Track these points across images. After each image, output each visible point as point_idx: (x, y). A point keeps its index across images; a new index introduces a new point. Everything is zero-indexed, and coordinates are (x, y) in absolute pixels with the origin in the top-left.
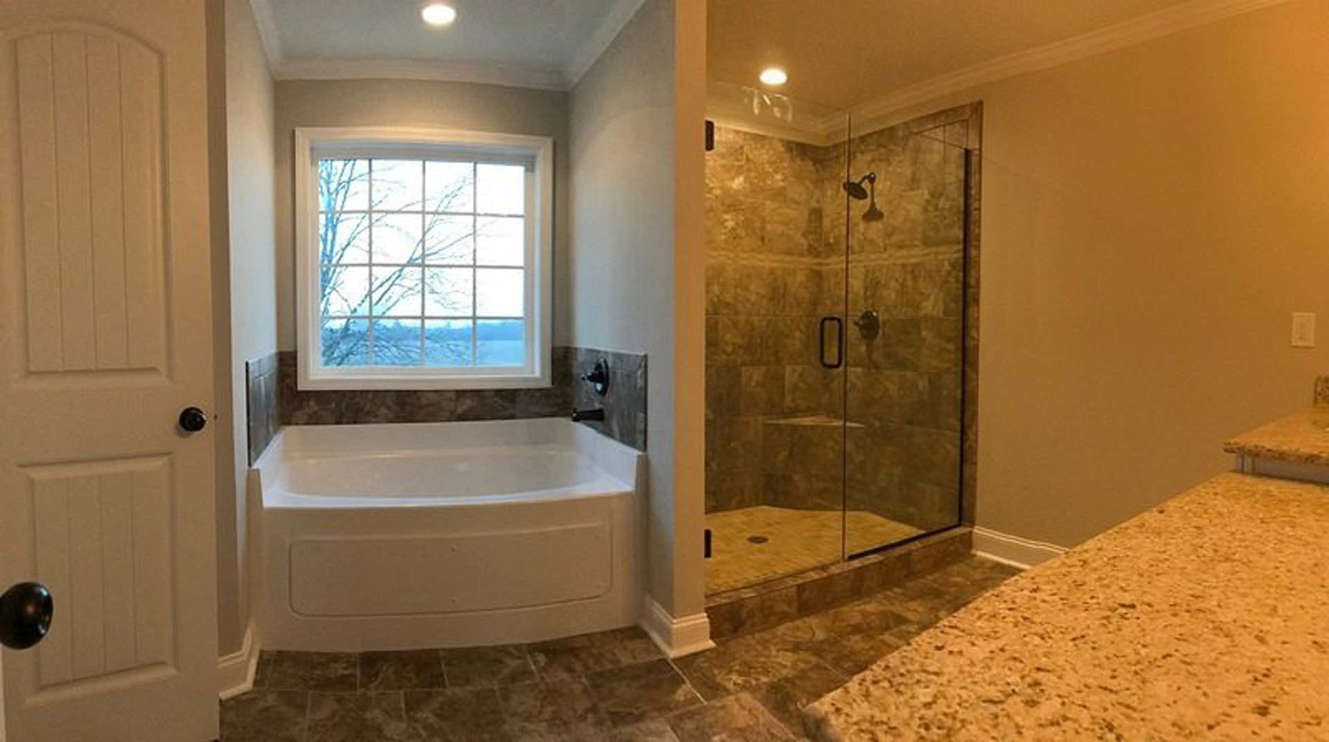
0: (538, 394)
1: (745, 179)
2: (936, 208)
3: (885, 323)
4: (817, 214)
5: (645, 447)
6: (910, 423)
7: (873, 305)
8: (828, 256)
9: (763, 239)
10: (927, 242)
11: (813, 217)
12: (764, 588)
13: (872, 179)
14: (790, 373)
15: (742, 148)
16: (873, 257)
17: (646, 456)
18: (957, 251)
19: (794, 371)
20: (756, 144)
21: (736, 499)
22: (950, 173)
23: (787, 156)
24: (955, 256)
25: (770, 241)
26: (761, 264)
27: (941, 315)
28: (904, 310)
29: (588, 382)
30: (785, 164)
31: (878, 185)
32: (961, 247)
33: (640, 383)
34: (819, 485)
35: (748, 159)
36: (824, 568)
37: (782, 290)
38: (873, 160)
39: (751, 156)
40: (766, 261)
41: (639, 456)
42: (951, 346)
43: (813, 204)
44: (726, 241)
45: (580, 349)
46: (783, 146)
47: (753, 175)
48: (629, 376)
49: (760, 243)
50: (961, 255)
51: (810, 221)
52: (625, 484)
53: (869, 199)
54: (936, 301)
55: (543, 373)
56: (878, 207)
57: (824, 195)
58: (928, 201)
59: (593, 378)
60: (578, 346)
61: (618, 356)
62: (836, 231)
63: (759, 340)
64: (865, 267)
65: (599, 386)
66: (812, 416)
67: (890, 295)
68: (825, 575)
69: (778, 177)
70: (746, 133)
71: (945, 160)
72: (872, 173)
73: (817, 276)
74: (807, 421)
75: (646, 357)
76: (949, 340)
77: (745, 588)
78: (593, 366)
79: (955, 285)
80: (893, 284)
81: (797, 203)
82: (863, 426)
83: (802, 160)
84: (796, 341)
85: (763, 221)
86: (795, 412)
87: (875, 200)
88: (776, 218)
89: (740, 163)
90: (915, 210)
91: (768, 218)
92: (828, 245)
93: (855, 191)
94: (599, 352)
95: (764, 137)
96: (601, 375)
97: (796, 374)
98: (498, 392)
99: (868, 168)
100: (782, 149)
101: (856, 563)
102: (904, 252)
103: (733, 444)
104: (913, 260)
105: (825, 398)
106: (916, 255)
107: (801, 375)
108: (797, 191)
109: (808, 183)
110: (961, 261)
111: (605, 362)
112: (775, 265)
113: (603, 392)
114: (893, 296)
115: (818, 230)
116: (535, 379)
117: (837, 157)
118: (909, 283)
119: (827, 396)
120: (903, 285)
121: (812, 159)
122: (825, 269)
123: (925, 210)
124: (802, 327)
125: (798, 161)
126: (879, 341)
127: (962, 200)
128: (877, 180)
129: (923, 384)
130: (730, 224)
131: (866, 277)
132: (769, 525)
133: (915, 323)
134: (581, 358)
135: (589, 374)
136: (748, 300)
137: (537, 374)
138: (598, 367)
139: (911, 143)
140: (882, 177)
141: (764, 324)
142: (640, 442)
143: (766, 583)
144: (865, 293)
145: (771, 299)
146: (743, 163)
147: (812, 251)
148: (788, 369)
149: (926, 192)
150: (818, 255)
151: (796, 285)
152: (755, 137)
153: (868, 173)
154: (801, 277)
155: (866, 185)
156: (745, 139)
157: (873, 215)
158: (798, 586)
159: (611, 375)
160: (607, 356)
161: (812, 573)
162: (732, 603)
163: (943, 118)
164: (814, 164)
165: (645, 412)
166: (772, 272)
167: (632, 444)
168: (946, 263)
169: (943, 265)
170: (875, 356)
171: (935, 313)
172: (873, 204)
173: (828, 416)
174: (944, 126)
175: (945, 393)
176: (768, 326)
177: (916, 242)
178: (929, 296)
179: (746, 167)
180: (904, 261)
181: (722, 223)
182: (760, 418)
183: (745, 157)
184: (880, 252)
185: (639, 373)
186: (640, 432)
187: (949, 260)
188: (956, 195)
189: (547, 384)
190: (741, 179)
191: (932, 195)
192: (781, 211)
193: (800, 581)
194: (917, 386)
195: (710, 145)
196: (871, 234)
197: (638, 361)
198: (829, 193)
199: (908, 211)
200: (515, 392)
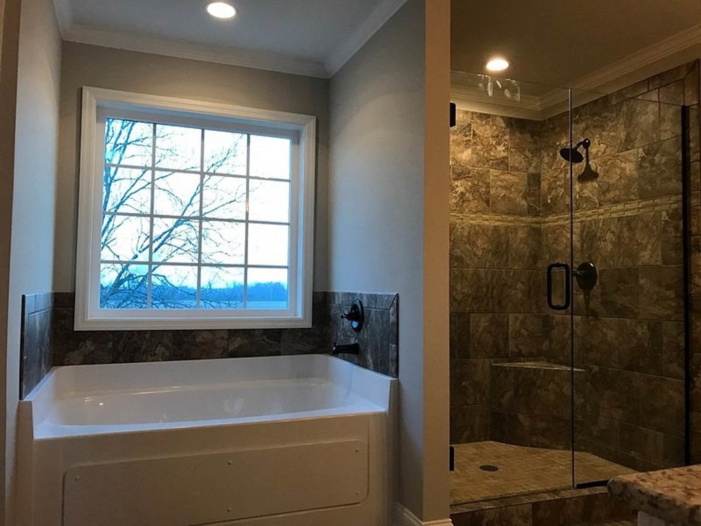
0: (300, 334)
1: (473, 150)
2: (652, 163)
3: (602, 272)
4: (535, 179)
5: (397, 373)
6: (629, 368)
7: (590, 256)
8: (546, 216)
9: (487, 202)
10: (643, 195)
11: (532, 182)
12: (501, 502)
13: (586, 145)
14: (514, 321)
15: (469, 125)
16: (589, 212)
17: (398, 380)
18: (676, 202)
19: (516, 318)
20: (482, 121)
21: (466, 434)
22: (666, 131)
23: (508, 130)
24: (674, 206)
25: (494, 203)
26: (487, 223)
27: (660, 263)
28: (621, 260)
29: (346, 320)
30: (507, 137)
31: (593, 150)
32: (680, 197)
33: (392, 318)
34: (542, 425)
35: (474, 135)
36: (555, 491)
37: (504, 246)
38: (587, 128)
39: (477, 132)
40: (490, 221)
41: (391, 381)
42: (671, 294)
43: (532, 170)
44: (457, 204)
45: (338, 294)
46: (505, 122)
47: (478, 147)
48: (382, 313)
49: (485, 205)
50: (681, 204)
51: (529, 184)
52: (379, 405)
53: (584, 162)
54: (653, 251)
55: (305, 315)
56: (593, 168)
57: (541, 162)
58: (643, 158)
59: (350, 317)
60: (336, 291)
61: (373, 298)
62: (553, 193)
63: (484, 290)
64: (581, 222)
65: (355, 324)
66: (535, 361)
67: (607, 247)
68: (557, 497)
69: (501, 148)
70: (473, 113)
71: (661, 120)
72: (587, 139)
73: (536, 233)
74: (530, 365)
75: (397, 295)
76: (668, 287)
77: (483, 501)
78: (350, 307)
79: (674, 235)
80: (609, 236)
81: (517, 170)
82: (584, 370)
83: (521, 133)
84: (518, 292)
85: (488, 186)
86: (518, 356)
87: (590, 163)
88: (499, 183)
89: (468, 138)
90: (629, 168)
91: (492, 184)
92: (546, 205)
93: (571, 155)
94: (355, 294)
95: (488, 116)
96: (357, 314)
97: (518, 322)
98: (266, 332)
99: (582, 135)
100: (503, 125)
101: (586, 492)
102: (620, 207)
103: (464, 383)
104: (629, 214)
105: (546, 345)
106: (632, 208)
107: (522, 322)
108: (516, 160)
109: (527, 153)
110: (680, 211)
111: (360, 302)
112: (497, 224)
113: (358, 330)
114: (610, 247)
115: (537, 192)
116: (298, 321)
117: (554, 129)
118: (626, 234)
119: (547, 343)
120: (619, 238)
121: (531, 133)
122: (543, 226)
123: (640, 166)
124: (524, 280)
125: (518, 134)
126: (596, 290)
127: (679, 154)
128: (591, 145)
129: (642, 331)
130: (460, 189)
131: (582, 232)
132: (498, 457)
133: (633, 273)
134: (338, 301)
135: (347, 313)
136: (475, 255)
137: (300, 316)
138: (354, 307)
139: (625, 109)
140: (596, 141)
141: (489, 276)
142: (393, 370)
143: (502, 499)
144: (582, 247)
145: (495, 253)
146: (471, 138)
147: (532, 211)
148: (511, 317)
149: (641, 150)
150: (537, 215)
151: (518, 241)
152: (481, 116)
153: (582, 140)
154: (521, 234)
155: (581, 150)
156: (472, 118)
157: (589, 175)
158: (533, 503)
159: (366, 314)
160: (362, 298)
161: (545, 495)
162: (473, 512)
163: (657, 82)
164: (532, 137)
165: (397, 344)
166: (496, 229)
167: (386, 372)
168: (664, 213)
169: (661, 216)
170: (592, 305)
171: (653, 262)
172: (588, 166)
173: (549, 361)
174: (659, 88)
175: (665, 340)
176: (492, 278)
177: (632, 197)
178: (646, 247)
179: (473, 141)
180: (621, 214)
181: (453, 189)
182: (487, 360)
183: (472, 133)
184: (596, 208)
185: (391, 310)
186: (392, 361)
187: (667, 211)
188: (673, 150)
189: (308, 324)
190: (469, 151)
191: (647, 153)
192: (502, 177)
193: (535, 500)
194: (636, 333)
195: (453, 123)
196: (587, 193)
197: (391, 300)
198: (546, 160)
199: (623, 169)
200: (280, 331)
